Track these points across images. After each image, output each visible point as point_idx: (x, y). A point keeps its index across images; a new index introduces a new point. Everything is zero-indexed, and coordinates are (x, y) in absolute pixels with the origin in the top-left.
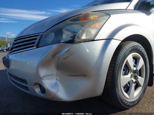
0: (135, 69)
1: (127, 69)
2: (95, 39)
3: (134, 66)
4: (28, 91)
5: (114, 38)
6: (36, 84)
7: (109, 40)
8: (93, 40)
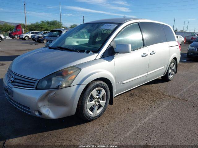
0: (98, 97)
1: (92, 98)
2: (71, 86)
3: (97, 95)
4: (30, 113)
5: (82, 84)
6: (36, 110)
7: (79, 85)
8: (70, 86)
